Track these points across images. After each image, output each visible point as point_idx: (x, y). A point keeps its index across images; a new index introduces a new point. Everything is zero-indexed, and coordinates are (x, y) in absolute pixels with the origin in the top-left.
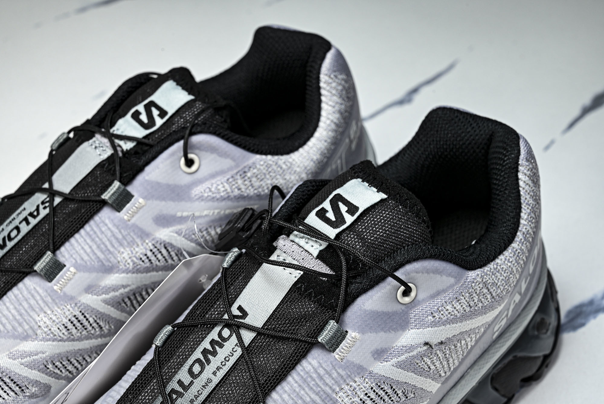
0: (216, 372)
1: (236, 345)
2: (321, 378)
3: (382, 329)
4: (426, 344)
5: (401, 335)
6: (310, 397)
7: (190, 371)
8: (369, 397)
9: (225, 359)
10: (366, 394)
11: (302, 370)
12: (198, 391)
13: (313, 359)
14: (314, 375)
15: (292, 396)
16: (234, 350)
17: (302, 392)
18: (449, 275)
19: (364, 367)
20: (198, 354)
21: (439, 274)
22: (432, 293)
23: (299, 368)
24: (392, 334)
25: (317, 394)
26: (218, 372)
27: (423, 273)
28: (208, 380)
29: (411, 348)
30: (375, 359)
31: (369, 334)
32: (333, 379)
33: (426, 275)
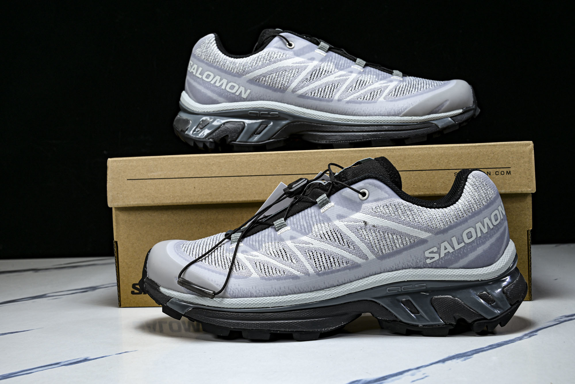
2: (312, 217)
3: (346, 207)
4: (364, 222)
5: (355, 213)
8: (328, 234)
10: (327, 232)
13: (313, 209)
14: (310, 215)
15: (297, 220)
17: (301, 220)
18: (386, 192)
19: (331, 219)
21: (381, 189)
22: (375, 198)
23: (306, 211)
24: (351, 211)
25: (307, 223)
27: (372, 186)
29: (357, 221)
30: (337, 218)
31: (340, 206)
32: (316, 219)
33: (374, 187)
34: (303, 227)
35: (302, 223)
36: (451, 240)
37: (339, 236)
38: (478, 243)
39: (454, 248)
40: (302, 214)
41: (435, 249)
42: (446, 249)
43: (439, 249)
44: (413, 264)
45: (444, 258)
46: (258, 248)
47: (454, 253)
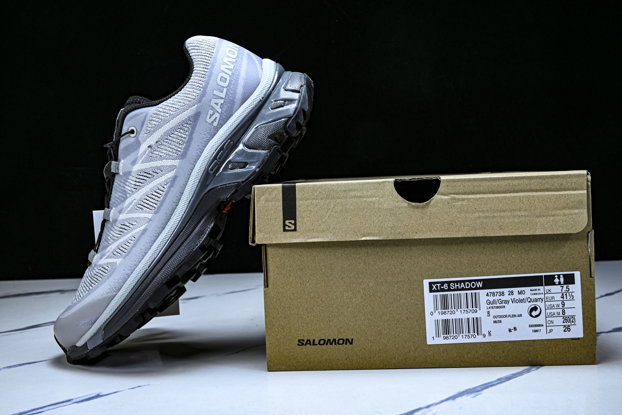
4: (148, 147)
5: (139, 150)
6: (118, 195)
8: (137, 182)
10: (135, 181)
13: (116, 180)
14: (118, 186)
17: (116, 195)
18: (142, 113)
19: (130, 171)
21: (137, 116)
22: (141, 125)
23: (114, 186)
24: (136, 151)
25: (120, 192)
27: (131, 120)
29: (145, 152)
30: (133, 165)
31: (128, 157)
32: (123, 183)
33: (133, 120)
34: (120, 198)
36: (214, 95)
37: (145, 174)
38: (235, 78)
39: (222, 98)
40: (114, 192)
41: (211, 112)
42: (217, 104)
43: (213, 108)
44: (208, 137)
45: (223, 111)
46: (108, 244)
47: (226, 101)
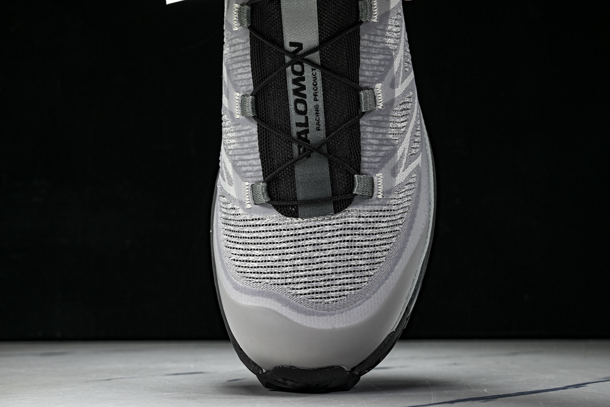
0: (316, 98)
1: (313, 70)
6: (377, 59)
7: (299, 112)
9: (313, 85)
11: (363, 48)
12: (316, 119)
13: (364, 35)
15: (370, 69)
16: (314, 74)
17: (373, 61)
19: (387, 10)
20: (292, 98)
26: (317, 97)
28: (315, 107)
34: (383, 63)
35: (377, 62)
40: (363, 58)
46: (392, 147)
